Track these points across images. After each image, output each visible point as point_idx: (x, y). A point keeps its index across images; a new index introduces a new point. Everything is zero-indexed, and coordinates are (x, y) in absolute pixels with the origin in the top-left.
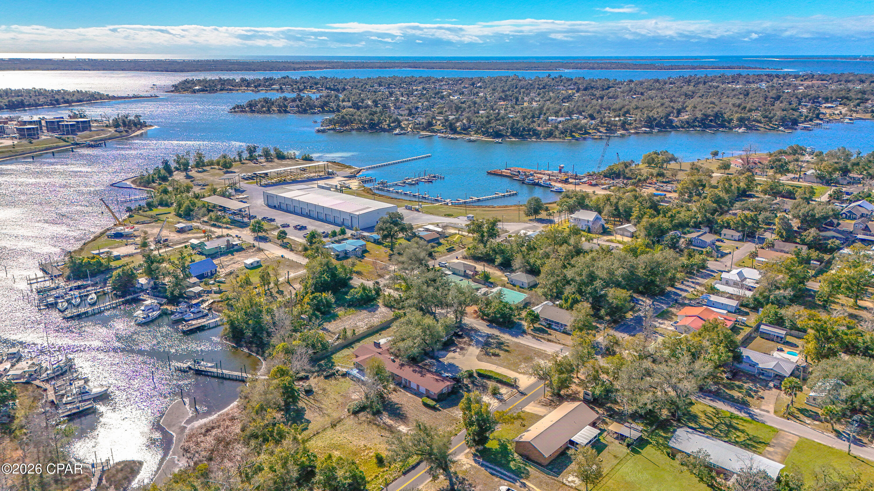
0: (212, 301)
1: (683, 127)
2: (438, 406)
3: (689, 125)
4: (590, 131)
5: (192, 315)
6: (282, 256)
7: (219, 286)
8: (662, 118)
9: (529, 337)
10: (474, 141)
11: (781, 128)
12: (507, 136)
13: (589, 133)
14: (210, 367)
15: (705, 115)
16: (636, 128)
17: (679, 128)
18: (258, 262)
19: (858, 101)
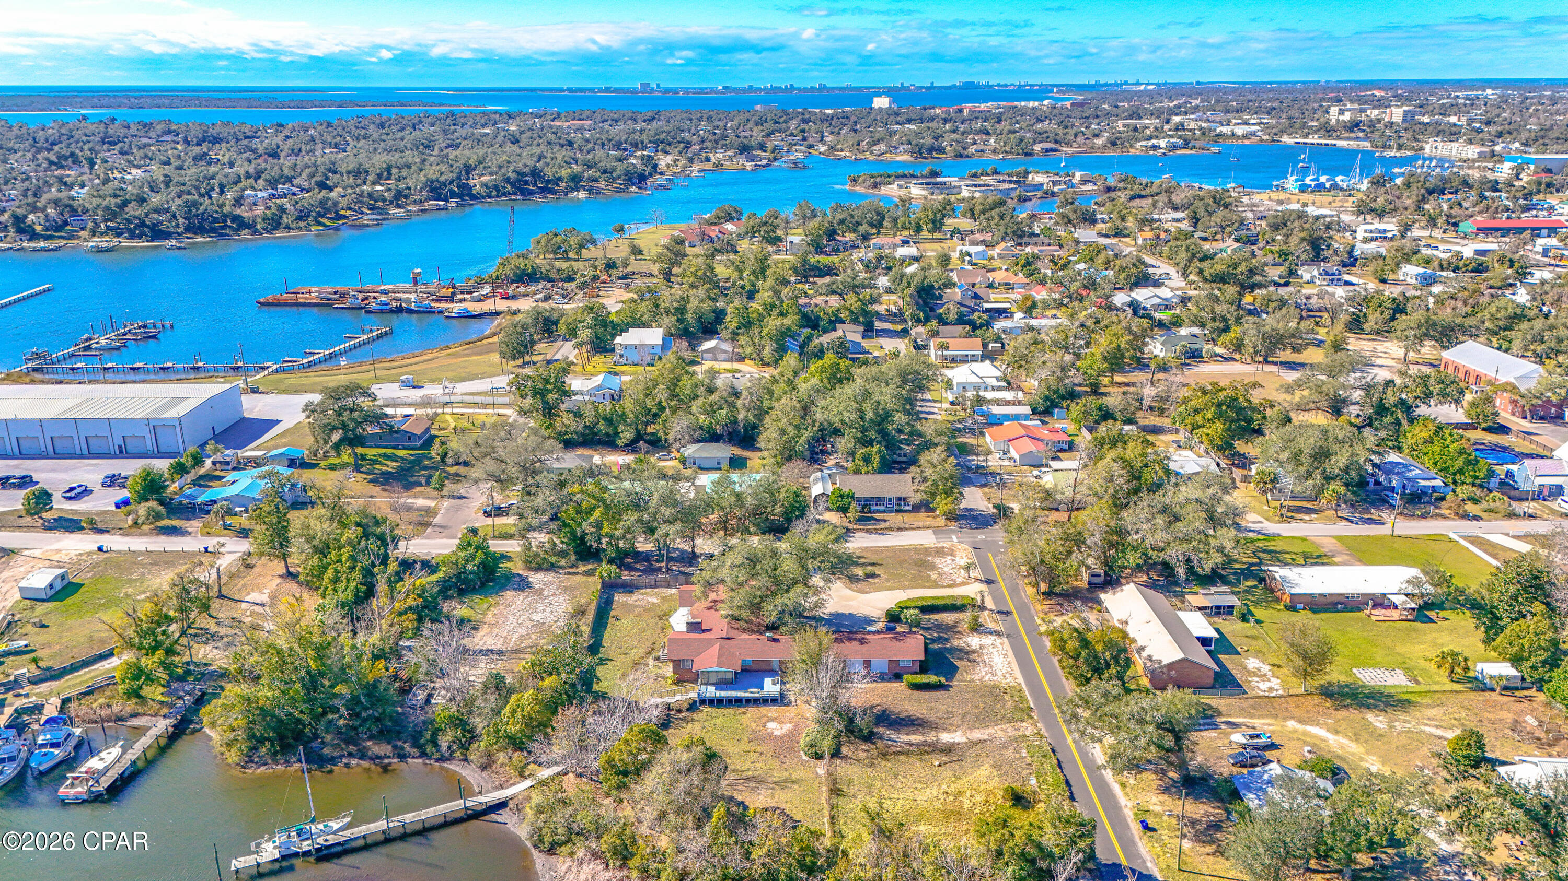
0: (56, 701)
1: (490, 197)
2: (943, 680)
3: (495, 191)
4: (342, 212)
5: (56, 751)
6: (100, 549)
7: (35, 661)
8: (452, 183)
9: (857, 534)
10: (108, 250)
11: (633, 189)
12: (179, 234)
13: (345, 217)
14: (342, 829)
15: (518, 173)
16: (415, 202)
17: (484, 198)
18: (63, 577)
19: (682, 145)
